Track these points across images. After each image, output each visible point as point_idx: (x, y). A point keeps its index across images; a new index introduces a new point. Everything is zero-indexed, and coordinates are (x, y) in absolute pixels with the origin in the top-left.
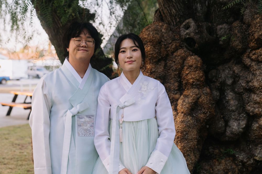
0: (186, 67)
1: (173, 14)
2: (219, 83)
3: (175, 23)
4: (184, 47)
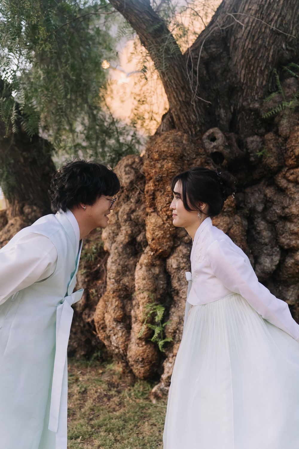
3: (194, 133)
4: (211, 164)
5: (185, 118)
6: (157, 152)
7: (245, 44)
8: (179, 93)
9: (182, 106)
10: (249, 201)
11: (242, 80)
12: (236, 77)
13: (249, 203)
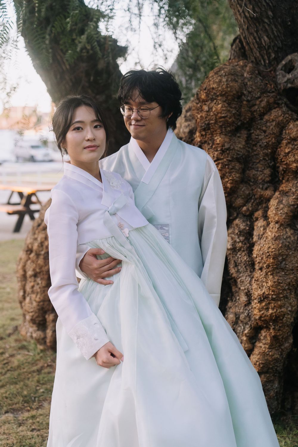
0: (285, 142)
1: (264, 44)
3: (267, 62)
4: (283, 105)
5: (254, 41)
9: (250, 25)
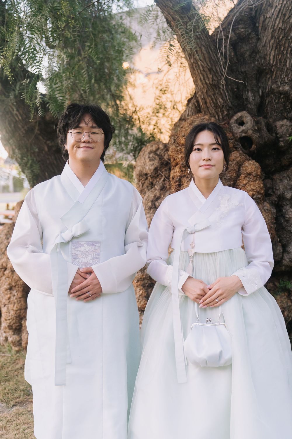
0: (243, 176)
1: (219, 104)
2: (276, 197)
3: (221, 117)
4: (240, 149)
5: (211, 101)
6: (184, 136)
7: (275, 23)
8: (206, 76)
9: (209, 90)
10: (278, 188)
11: (272, 62)
12: (265, 58)
13: (277, 190)
